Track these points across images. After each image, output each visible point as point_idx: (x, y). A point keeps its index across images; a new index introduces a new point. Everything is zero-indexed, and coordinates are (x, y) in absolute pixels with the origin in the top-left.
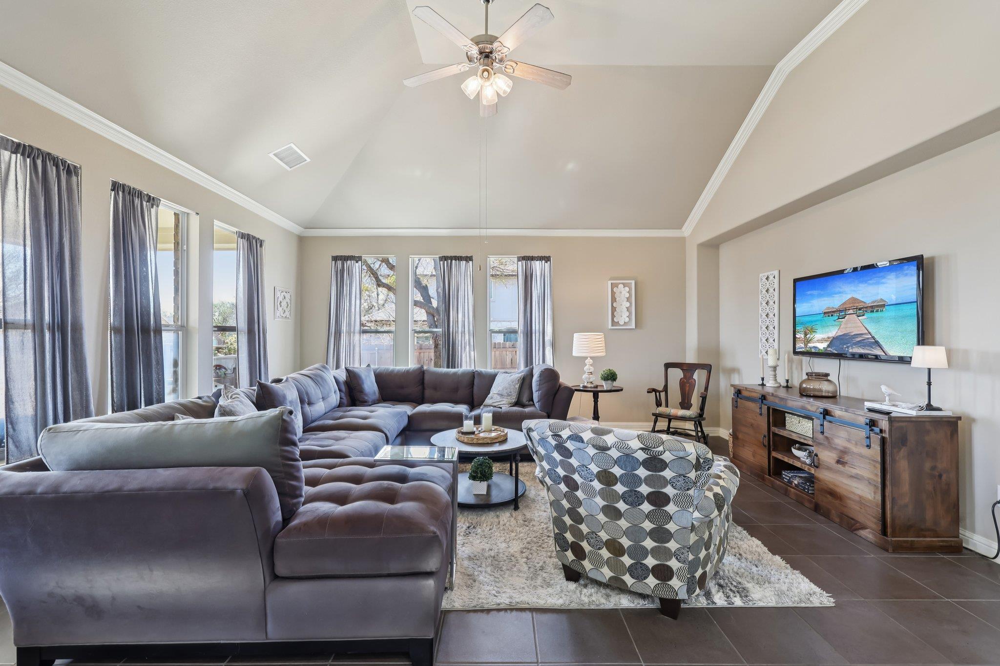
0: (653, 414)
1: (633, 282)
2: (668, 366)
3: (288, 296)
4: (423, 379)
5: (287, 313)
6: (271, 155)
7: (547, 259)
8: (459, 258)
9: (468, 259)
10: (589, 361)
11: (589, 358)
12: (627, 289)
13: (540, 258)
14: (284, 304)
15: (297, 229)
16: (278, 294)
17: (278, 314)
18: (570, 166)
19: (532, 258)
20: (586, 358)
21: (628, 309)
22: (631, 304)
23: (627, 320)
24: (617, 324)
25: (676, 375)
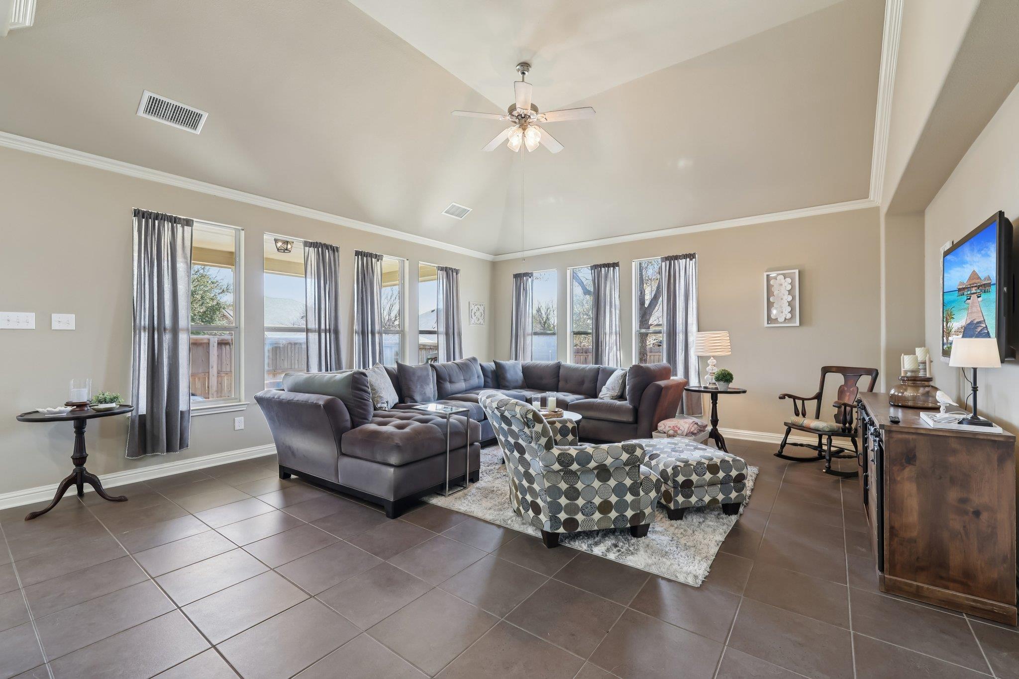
0: (786, 424)
1: (797, 271)
2: (826, 370)
3: (481, 308)
4: (559, 373)
5: (481, 321)
6: (443, 213)
7: (691, 256)
8: (608, 266)
9: (615, 265)
10: (711, 361)
11: (712, 358)
12: (789, 280)
13: (685, 256)
14: (478, 314)
15: (490, 258)
16: (472, 307)
17: (473, 322)
18: (682, 163)
19: (676, 258)
20: (709, 357)
21: (790, 304)
22: (794, 298)
23: (789, 316)
24: (776, 320)
25: (835, 381)
